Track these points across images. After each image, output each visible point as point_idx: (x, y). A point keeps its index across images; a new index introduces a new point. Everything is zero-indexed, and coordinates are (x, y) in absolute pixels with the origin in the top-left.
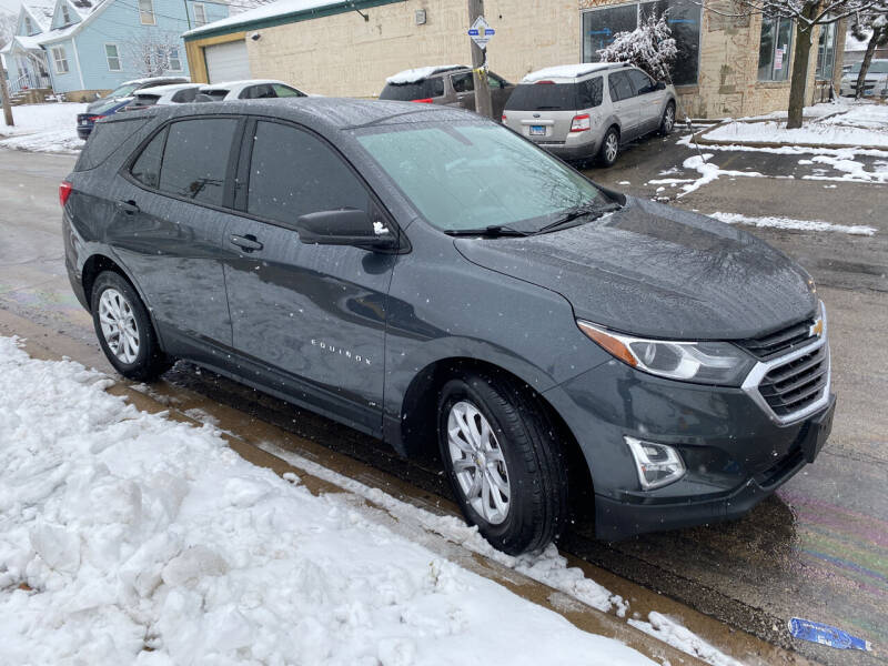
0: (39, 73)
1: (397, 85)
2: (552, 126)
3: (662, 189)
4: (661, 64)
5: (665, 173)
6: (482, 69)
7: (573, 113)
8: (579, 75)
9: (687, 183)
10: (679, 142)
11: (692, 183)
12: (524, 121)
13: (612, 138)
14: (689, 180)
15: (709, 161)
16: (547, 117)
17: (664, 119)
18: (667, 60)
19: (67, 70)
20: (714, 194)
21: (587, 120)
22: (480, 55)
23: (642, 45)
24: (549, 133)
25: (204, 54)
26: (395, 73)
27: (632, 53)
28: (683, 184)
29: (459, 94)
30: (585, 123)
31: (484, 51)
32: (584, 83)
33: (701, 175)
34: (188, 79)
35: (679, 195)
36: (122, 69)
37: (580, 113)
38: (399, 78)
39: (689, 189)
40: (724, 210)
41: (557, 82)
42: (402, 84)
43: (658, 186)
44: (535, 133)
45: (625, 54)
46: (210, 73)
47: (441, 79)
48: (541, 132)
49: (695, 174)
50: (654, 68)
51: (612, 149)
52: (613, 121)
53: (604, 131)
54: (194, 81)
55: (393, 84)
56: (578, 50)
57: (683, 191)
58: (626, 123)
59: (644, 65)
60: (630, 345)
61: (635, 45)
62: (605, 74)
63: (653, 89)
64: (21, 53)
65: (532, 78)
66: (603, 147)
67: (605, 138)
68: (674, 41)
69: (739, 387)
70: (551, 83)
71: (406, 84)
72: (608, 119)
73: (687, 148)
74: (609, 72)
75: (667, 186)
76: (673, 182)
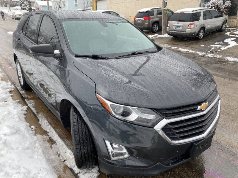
0: (59, 7)
1: (141, 12)
2: (182, 26)
3: (214, 48)
4: (225, 9)
5: (217, 43)
6: (165, 8)
7: (189, 23)
8: (193, 11)
9: (223, 47)
10: (226, 34)
11: (225, 47)
12: (174, 24)
13: (202, 31)
14: (224, 46)
15: (234, 40)
16: (181, 23)
17: (222, 27)
18: (227, 8)
19: (65, 6)
20: (231, 51)
21: (194, 25)
22: (165, 4)
23: (219, 2)
24: (181, 28)
25: (96, 3)
26: (141, 9)
27: (215, 5)
28: (221, 47)
29: (158, 16)
30: (193, 26)
31: (166, 3)
32: (194, 13)
33: (229, 45)
34: (92, 9)
35: (219, 50)
36: (78, 7)
37: (191, 23)
38: (141, 11)
39: (223, 49)
40: (231, 56)
41: (186, 13)
42: (142, 12)
43: (213, 47)
44: (177, 28)
45: (213, 5)
46: (97, 8)
47: (154, 11)
48: (179, 28)
49: (227, 44)
50: (222, 10)
51: (201, 34)
52: (203, 26)
53: (199, 29)
54: (93, 10)
55: (139, 12)
56: (199, 4)
57: (221, 49)
58: (208, 27)
59: (219, 9)
60: (110, 105)
61: (216, 2)
62: (202, 11)
63: (219, 16)
64: (55, 2)
65: (178, 11)
66: (198, 34)
67: (199, 31)
68: (230, 1)
69: (153, 128)
70: (184, 13)
71: (143, 12)
72: (201, 25)
73: (228, 35)
74: (204, 10)
75: (216, 47)
76: (218, 46)
